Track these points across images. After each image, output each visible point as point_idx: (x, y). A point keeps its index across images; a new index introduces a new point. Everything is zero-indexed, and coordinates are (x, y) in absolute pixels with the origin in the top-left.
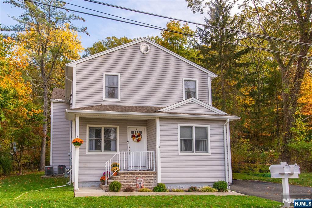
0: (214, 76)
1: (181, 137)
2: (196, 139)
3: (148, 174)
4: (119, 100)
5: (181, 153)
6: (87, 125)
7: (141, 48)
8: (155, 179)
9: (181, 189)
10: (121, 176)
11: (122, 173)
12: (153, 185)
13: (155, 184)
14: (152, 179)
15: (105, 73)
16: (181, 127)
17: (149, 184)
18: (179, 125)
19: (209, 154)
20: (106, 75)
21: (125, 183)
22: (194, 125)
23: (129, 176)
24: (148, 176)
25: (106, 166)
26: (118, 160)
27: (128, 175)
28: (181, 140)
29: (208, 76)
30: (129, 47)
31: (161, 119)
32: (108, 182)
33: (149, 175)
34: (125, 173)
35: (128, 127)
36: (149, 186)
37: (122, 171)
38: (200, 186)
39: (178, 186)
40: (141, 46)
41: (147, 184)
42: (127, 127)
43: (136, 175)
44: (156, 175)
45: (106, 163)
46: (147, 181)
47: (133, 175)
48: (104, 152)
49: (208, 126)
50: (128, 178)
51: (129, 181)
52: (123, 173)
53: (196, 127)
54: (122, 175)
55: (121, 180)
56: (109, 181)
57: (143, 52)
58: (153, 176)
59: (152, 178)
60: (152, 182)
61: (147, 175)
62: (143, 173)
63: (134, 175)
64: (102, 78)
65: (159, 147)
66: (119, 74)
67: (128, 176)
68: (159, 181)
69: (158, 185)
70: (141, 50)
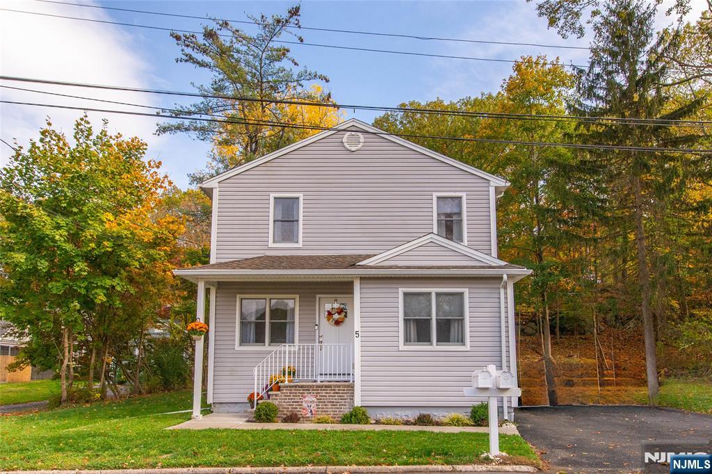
0: (503, 184)
1: (405, 314)
2: (438, 318)
3: (337, 389)
4: (300, 245)
5: (405, 347)
6: (238, 296)
7: (344, 140)
8: (350, 399)
9: (405, 418)
10: (283, 393)
11: (285, 387)
12: (346, 410)
13: (350, 408)
14: (344, 399)
15: (272, 195)
16: (406, 294)
17: (338, 408)
18: (401, 290)
19: (468, 347)
20: (275, 198)
21: (290, 405)
22: (433, 290)
23: (299, 393)
24: (337, 393)
25: (256, 373)
26: (294, 362)
27: (298, 390)
28: (406, 321)
29: (490, 185)
30: (323, 141)
31: (363, 279)
32: (258, 404)
33: (339, 390)
34: (290, 386)
35: (318, 296)
36: (337, 413)
37: (286, 382)
38: (445, 414)
39: (399, 413)
40: (346, 136)
41: (335, 408)
42: (315, 297)
43: (313, 390)
44: (353, 390)
45: (256, 368)
46: (333, 402)
47: (306, 390)
48: (269, 345)
49: (466, 291)
50: (296, 396)
51: (298, 402)
52: (287, 387)
53: (438, 294)
54: (285, 391)
55: (282, 399)
56: (260, 402)
57: (350, 148)
58: (345, 393)
59: (345, 397)
60: (345, 405)
61: (335, 390)
62: (326, 387)
63: (309, 390)
64: (267, 206)
65: (357, 335)
66: (301, 195)
67: (296, 393)
68: (358, 402)
69: (356, 409)
70: (345, 144)
